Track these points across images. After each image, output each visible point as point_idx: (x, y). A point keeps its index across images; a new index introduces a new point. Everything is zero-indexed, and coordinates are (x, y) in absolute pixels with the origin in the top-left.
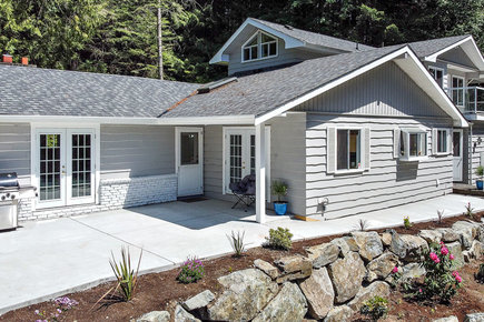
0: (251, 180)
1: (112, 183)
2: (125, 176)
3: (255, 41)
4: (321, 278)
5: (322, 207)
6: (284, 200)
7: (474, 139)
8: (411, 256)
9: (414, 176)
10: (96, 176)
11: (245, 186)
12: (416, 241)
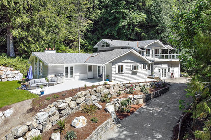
0: (102, 75)
1: (76, 75)
2: (78, 74)
3: (104, 44)
4: (112, 89)
5: (115, 80)
6: (108, 78)
7: (154, 66)
8: (128, 87)
9: (137, 74)
10: (74, 74)
11: (101, 76)
12: (130, 85)
